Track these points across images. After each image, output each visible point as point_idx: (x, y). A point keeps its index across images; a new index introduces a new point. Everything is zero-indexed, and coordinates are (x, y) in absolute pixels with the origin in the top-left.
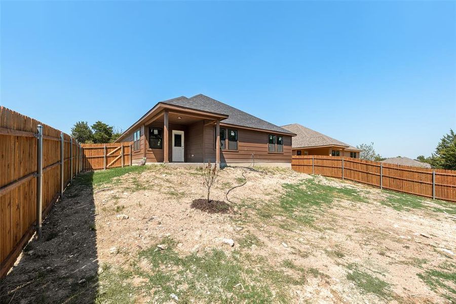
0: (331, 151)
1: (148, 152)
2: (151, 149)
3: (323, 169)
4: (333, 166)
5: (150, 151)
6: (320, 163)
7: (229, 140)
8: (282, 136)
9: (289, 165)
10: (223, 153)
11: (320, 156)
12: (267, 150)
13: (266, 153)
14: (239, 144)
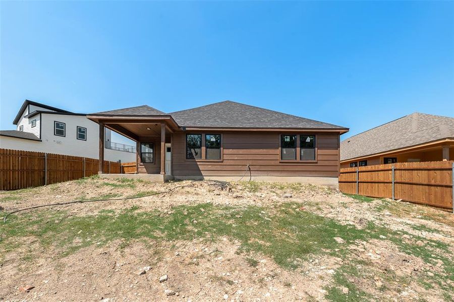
0: (446, 152)
1: (141, 167)
2: (142, 164)
3: (412, 189)
4: (433, 182)
5: (142, 165)
6: (406, 176)
7: (207, 147)
8: (313, 134)
9: (334, 181)
10: (198, 163)
11: (406, 164)
12: (279, 157)
13: (277, 163)
14: (226, 151)
